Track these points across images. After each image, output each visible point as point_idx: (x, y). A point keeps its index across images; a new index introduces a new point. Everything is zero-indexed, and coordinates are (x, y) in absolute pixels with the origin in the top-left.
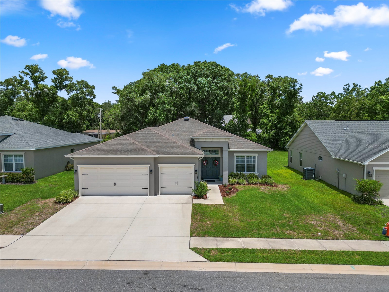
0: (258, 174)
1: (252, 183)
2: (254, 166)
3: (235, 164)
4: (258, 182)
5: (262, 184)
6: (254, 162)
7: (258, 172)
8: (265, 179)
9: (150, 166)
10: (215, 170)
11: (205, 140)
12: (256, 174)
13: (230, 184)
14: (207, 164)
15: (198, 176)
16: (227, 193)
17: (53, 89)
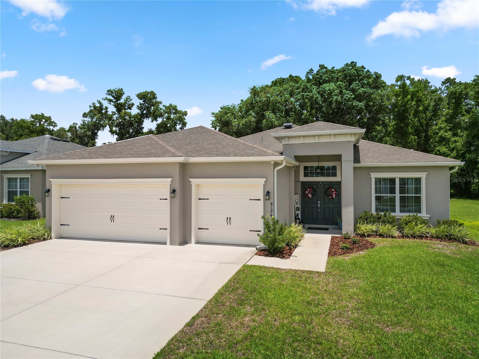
0: (428, 219)
1: (411, 235)
2: (418, 200)
3: (374, 195)
4: (428, 233)
5: (437, 238)
6: (418, 190)
7: (426, 214)
8: (446, 226)
9: (171, 182)
10: (330, 208)
11: (302, 141)
12: (423, 218)
13: (359, 234)
14: (313, 196)
15: (273, 206)
16: (344, 249)
17: (136, 116)
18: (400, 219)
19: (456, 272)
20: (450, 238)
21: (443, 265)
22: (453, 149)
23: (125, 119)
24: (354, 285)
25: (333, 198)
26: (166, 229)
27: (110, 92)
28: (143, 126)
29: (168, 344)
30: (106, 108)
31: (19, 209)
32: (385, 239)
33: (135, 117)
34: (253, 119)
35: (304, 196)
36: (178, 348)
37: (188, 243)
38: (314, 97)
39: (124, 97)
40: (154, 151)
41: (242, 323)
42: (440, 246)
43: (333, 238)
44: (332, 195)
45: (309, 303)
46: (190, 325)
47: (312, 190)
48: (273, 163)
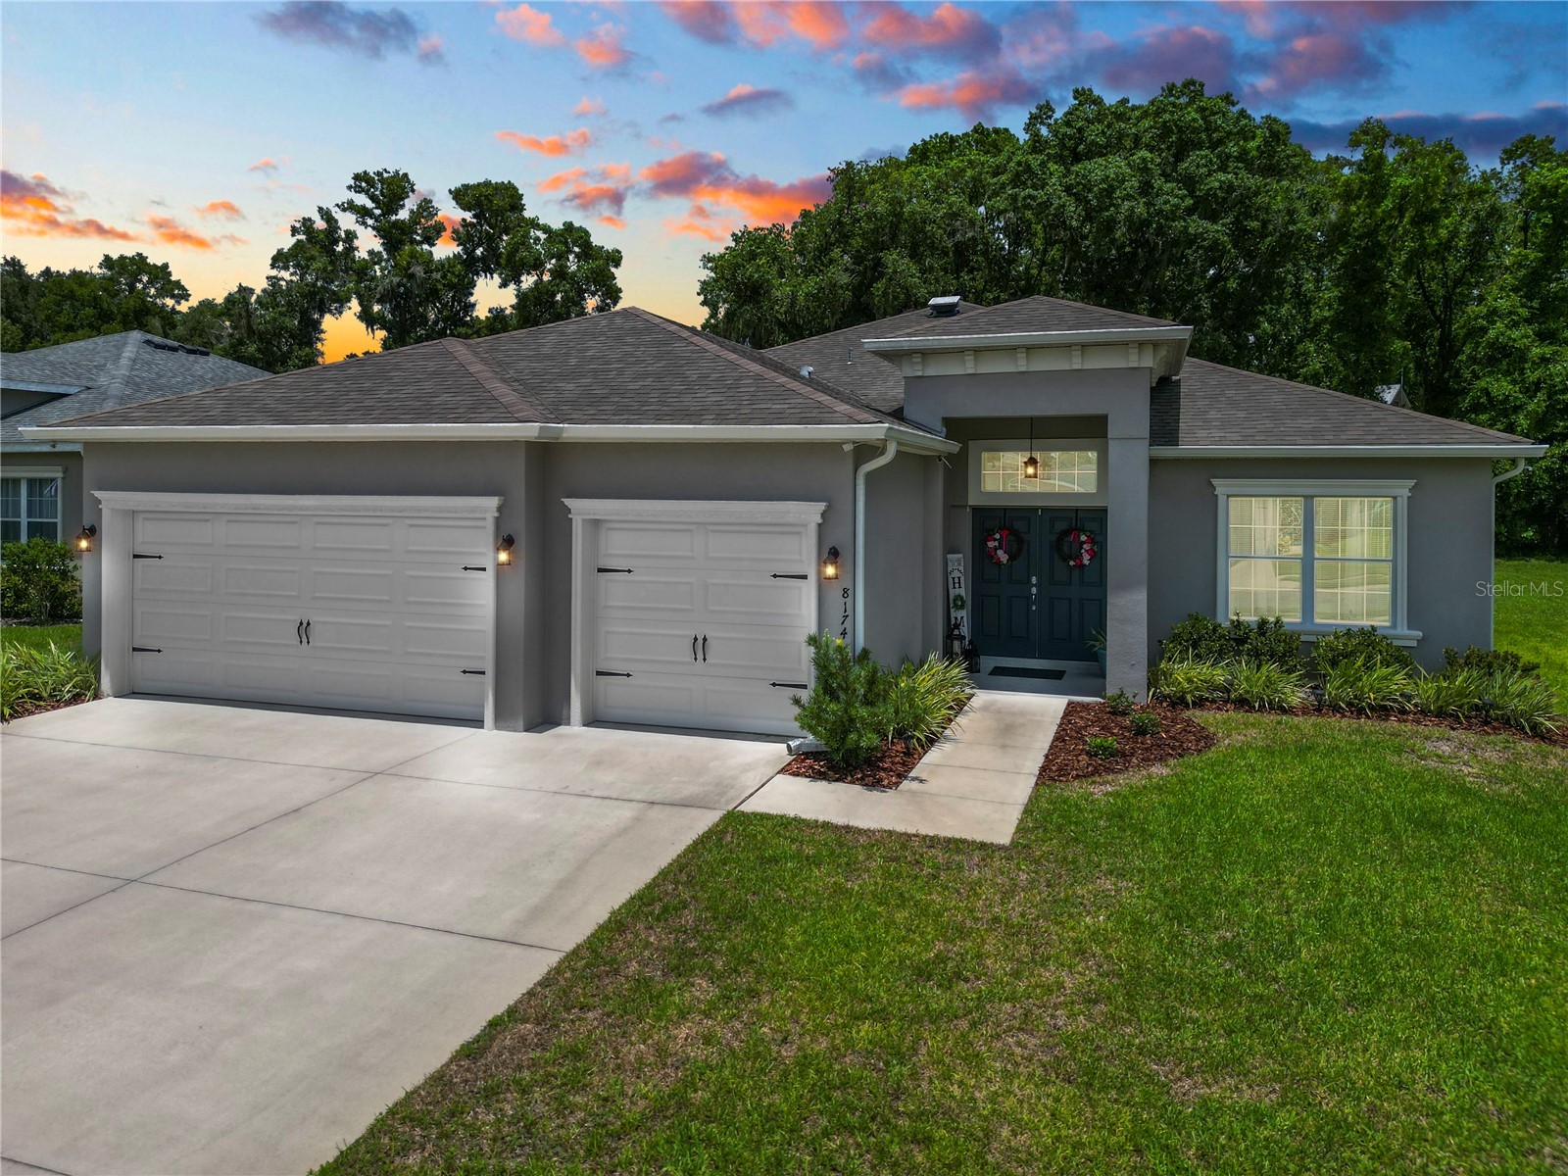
3: (1224, 559)
4: (1409, 698)
5: (1441, 714)
6: (1381, 543)
8: (1475, 674)
9: (500, 509)
10: (1070, 600)
11: (969, 367)
12: (1396, 643)
13: (1165, 697)
14: (1012, 558)
15: (849, 601)
16: (1096, 755)
17: (449, 266)
18: (1315, 645)
19: (1483, 855)
20: (1487, 717)
21: (1438, 827)
22: (1537, 385)
23: (412, 276)
24: (1102, 901)
25: (1081, 566)
26: (483, 673)
27: (362, 182)
28: (472, 299)
29: (373, 1132)
30: (351, 236)
31: (22, 585)
32: (1252, 717)
33: (446, 266)
34: (844, 279)
35: (981, 557)
36: (404, 1151)
37: (560, 725)
38: (1052, 204)
39: (411, 203)
40: (444, 397)
41: (661, 1052)
42: (1446, 748)
43: (1071, 710)
44: (1079, 557)
45: (923, 973)
46: (471, 1052)
47: (1011, 538)
48: (847, 448)
